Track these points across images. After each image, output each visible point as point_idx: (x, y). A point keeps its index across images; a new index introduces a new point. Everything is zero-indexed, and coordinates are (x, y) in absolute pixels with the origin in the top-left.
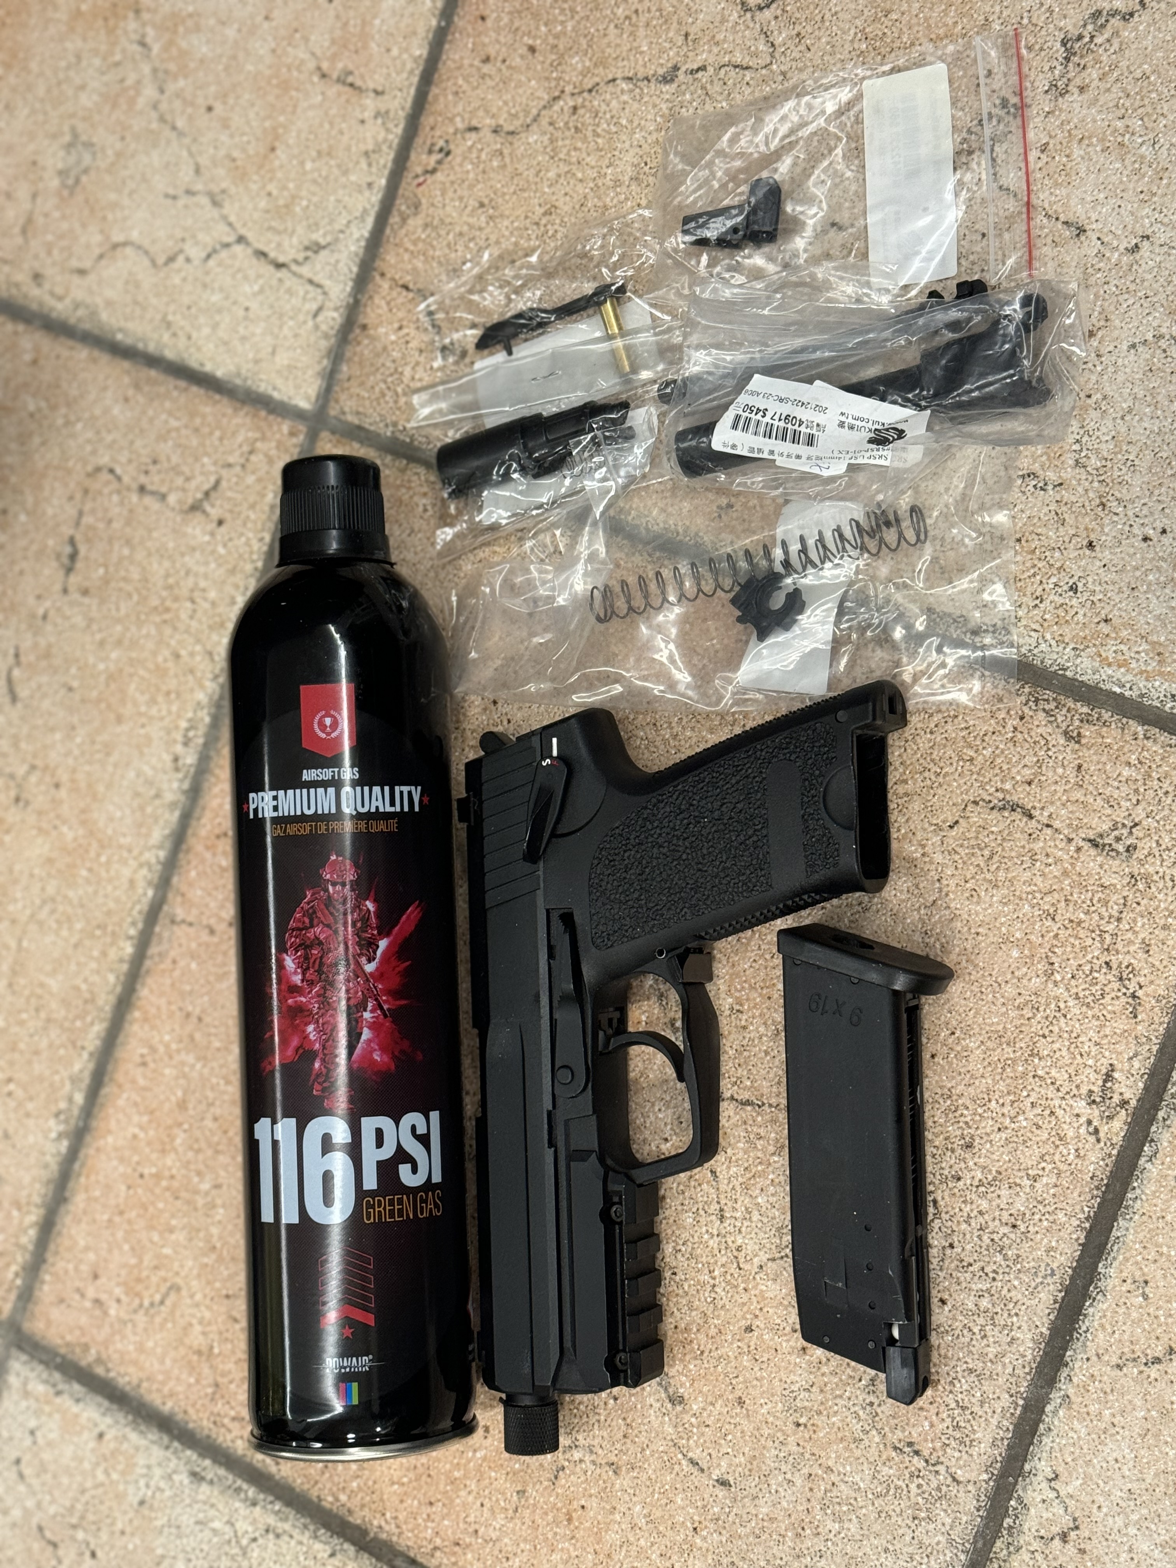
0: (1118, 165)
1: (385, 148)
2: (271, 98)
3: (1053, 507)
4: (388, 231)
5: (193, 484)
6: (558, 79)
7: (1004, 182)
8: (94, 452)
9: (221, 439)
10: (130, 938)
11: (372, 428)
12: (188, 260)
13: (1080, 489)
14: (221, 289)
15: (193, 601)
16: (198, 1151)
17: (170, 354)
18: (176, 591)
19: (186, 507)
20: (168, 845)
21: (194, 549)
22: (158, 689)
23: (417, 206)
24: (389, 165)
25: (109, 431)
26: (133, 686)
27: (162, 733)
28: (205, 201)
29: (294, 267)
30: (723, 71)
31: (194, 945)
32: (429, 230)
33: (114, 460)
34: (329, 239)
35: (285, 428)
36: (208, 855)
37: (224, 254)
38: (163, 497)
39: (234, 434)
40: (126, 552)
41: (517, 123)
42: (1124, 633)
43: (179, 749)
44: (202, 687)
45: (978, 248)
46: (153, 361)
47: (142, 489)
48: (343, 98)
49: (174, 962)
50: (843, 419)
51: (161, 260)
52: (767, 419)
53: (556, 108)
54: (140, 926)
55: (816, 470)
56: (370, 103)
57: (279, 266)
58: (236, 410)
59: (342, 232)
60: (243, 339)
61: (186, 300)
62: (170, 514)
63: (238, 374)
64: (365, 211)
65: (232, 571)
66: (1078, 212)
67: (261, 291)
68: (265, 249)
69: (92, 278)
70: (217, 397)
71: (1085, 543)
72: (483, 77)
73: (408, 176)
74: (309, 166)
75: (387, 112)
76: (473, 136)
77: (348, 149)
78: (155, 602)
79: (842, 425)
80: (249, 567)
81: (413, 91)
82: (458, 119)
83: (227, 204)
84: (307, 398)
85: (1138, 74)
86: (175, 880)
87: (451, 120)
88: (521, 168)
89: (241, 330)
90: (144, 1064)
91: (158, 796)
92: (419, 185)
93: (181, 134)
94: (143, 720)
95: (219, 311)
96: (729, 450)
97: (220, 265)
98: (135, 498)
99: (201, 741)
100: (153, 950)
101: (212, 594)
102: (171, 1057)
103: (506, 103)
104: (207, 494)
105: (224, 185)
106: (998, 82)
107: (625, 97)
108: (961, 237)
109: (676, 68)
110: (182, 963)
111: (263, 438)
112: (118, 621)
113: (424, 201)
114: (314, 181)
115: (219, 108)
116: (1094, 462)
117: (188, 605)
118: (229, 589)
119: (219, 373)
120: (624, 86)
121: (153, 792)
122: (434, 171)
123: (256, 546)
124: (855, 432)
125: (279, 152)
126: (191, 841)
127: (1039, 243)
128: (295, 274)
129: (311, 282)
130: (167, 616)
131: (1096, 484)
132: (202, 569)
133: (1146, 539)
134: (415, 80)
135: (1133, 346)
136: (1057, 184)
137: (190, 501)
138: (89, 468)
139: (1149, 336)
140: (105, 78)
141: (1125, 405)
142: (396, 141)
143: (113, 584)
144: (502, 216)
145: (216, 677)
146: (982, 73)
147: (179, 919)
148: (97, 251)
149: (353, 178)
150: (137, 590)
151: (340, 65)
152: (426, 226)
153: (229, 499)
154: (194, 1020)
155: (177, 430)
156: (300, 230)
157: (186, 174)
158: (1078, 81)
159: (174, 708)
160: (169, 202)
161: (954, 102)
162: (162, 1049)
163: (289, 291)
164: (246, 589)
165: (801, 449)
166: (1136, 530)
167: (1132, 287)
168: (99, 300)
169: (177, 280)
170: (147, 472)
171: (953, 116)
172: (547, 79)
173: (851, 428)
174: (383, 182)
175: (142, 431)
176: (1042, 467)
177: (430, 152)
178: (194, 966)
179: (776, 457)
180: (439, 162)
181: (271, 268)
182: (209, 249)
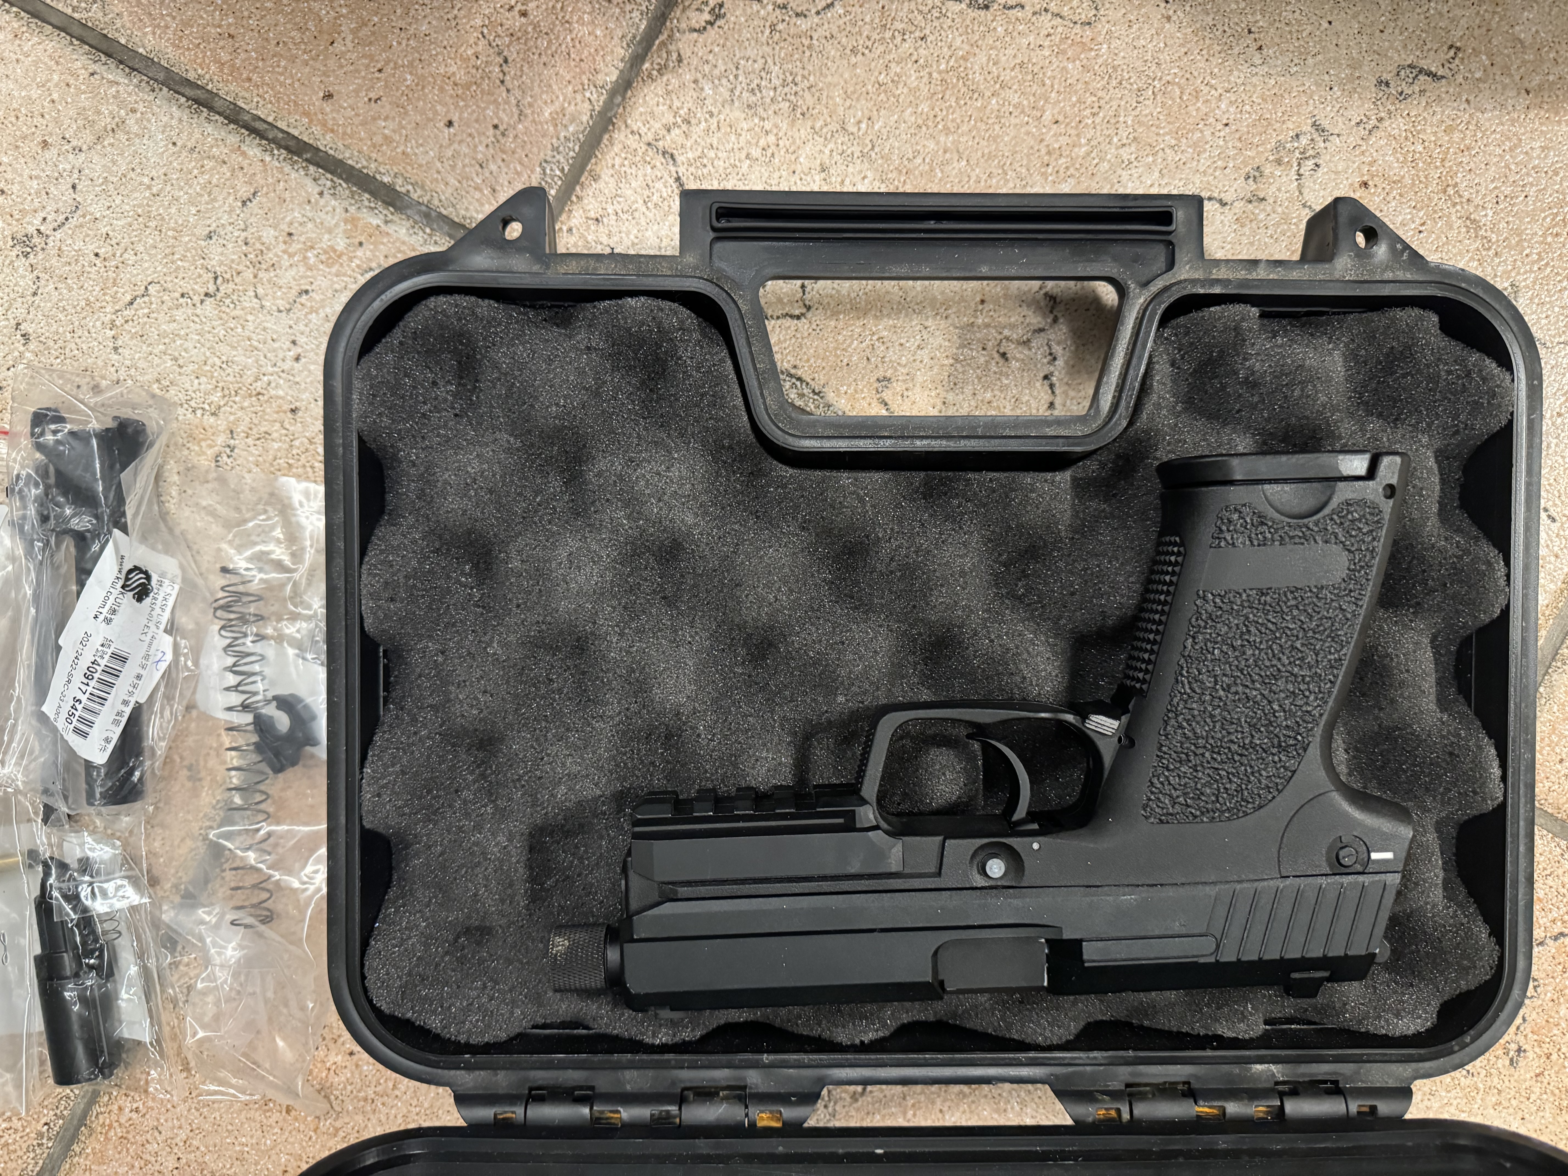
50: (101, 617)
79: (108, 621)
96: (111, 747)
173: (114, 612)
179: (133, 700)
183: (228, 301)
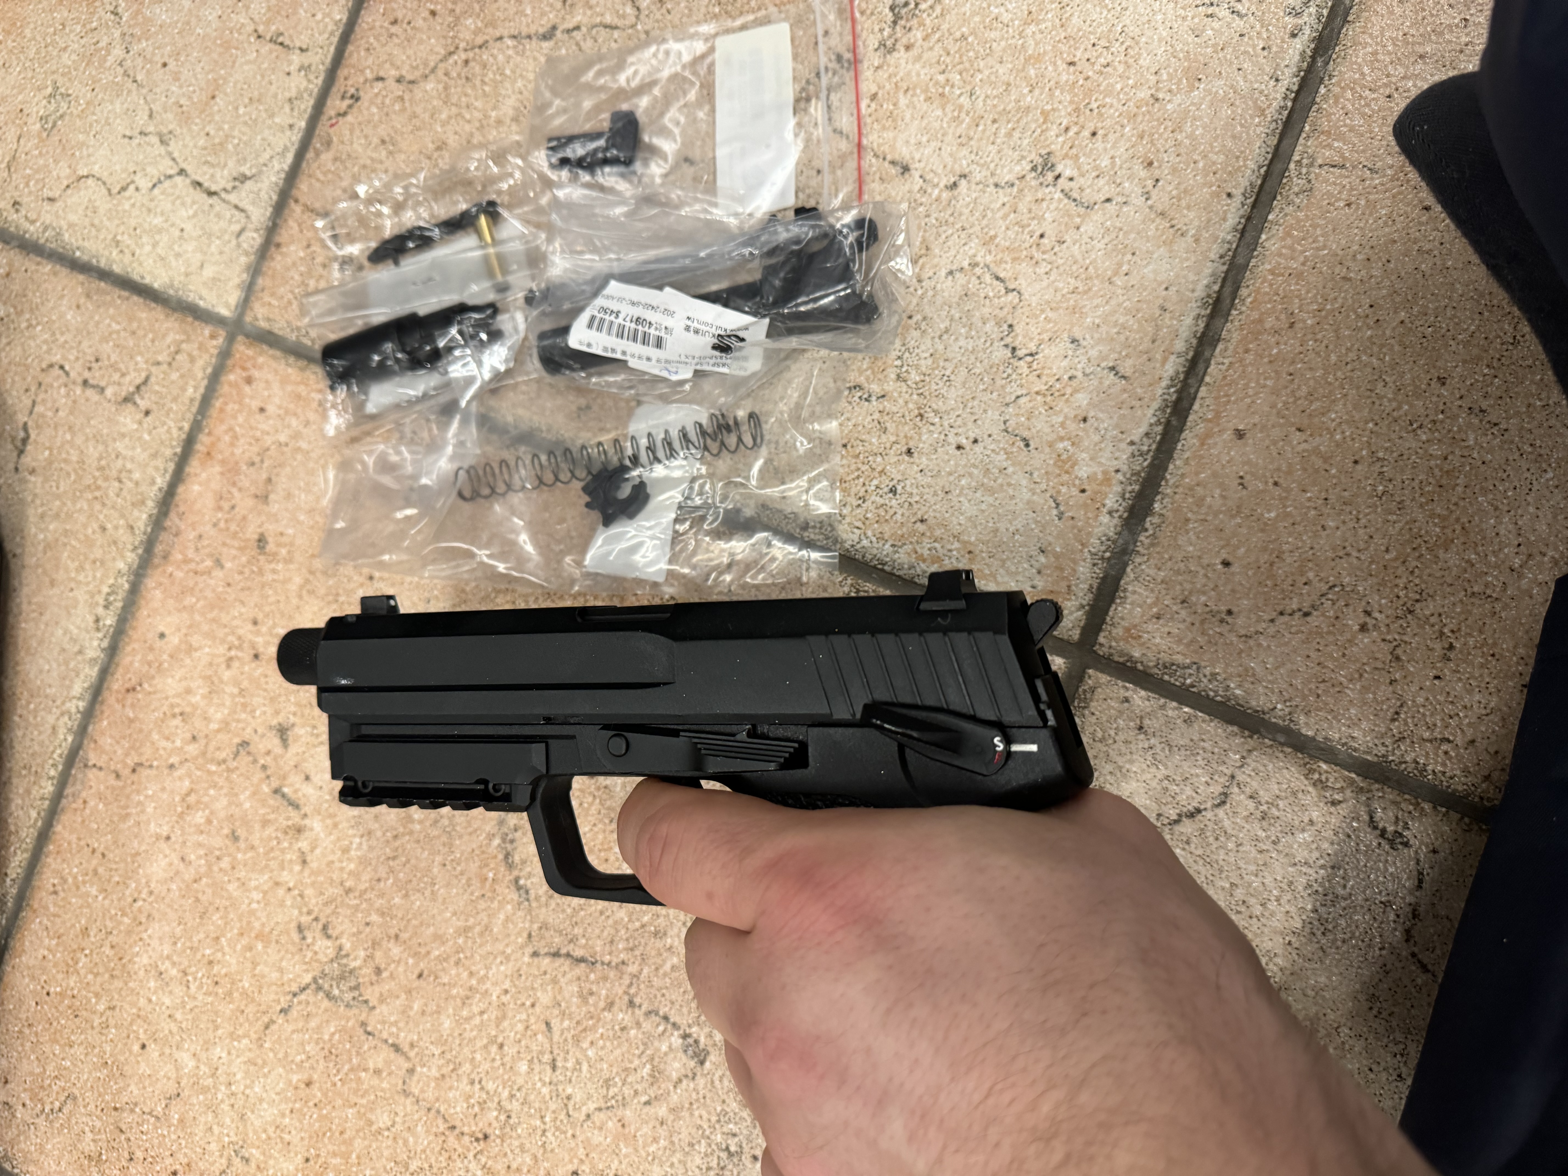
0: (939, 112)
1: (305, 95)
2: (215, 56)
3: (876, 416)
4: (304, 165)
5: (128, 379)
6: (454, 37)
7: (837, 125)
8: (49, 351)
9: (153, 341)
10: (52, 778)
11: (281, 333)
12: (137, 189)
13: (901, 401)
14: (162, 214)
15: (120, 481)
16: (96, 975)
17: (117, 269)
18: (107, 472)
19: (120, 399)
20: (88, 697)
21: (123, 435)
22: (86, 559)
23: (329, 144)
24: (309, 110)
25: (62, 334)
26: (66, 554)
27: (87, 597)
28: (155, 140)
29: (223, 195)
30: (594, 31)
31: (102, 787)
32: (338, 163)
33: (64, 358)
34: (254, 171)
35: (207, 332)
36: (118, 707)
37: (167, 184)
38: (102, 390)
39: (164, 336)
40: (68, 437)
41: (417, 74)
42: (938, 533)
43: (100, 611)
44: (123, 557)
45: (813, 183)
46: (104, 275)
47: (85, 382)
48: (274, 54)
49: (85, 802)
50: (689, 323)
51: (115, 189)
52: (620, 320)
53: (451, 61)
54: (60, 767)
55: (665, 374)
56: (296, 59)
57: (211, 194)
58: (167, 316)
59: (265, 165)
60: (178, 255)
61: (133, 222)
62: (105, 404)
63: (172, 286)
64: (286, 149)
65: (154, 456)
66: (904, 152)
67: (195, 215)
68: (201, 180)
69: (59, 204)
70: (153, 305)
71: (904, 449)
72: (391, 36)
73: (324, 118)
74: (241, 111)
75: (309, 66)
76: (380, 84)
77: (275, 96)
78: (88, 481)
79: (687, 329)
80: (168, 452)
81: (332, 49)
82: (368, 71)
83: (172, 143)
84: (227, 305)
85: (958, 35)
86: (90, 728)
87: (362, 71)
88: (419, 110)
89: (176, 247)
90: (55, 893)
91: (80, 652)
92: (332, 126)
93: (140, 86)
94: (73, 585)
95: (160, 231)
96: (584, 349)
97: (162, 193)
98: (78, 390)
99: (119, 604)
100: (69, 791)
101: (137, 476)
102: (78, 888)
103: (408, 57)
104: (138, 388)
105: (171, 127)
106: (834, 41)
107: (510, 52)
108: (799, 173)
109: (554, 28)
110: (92, 803)
111: (188, 340)
112: (58, 497)
113: (335, 139)
114: (245, 123)
115: (172, 65)
116: (914, 376)
117: (116, 484)
118: (150, 471)
119: (156, 285)
120: (510, 42)
121: (76, 649)
122: (344, 114)
123: (175, 432)
124: (699, 337)
125: (218, 100)
126: (105, 694)
127: (868, 179)
128: (224, 201)
129: (236, 207)
130: (97, 494)
131: (915, 397)
132: (130, 453)
133: (959, 447)
134: (335, 40)
135: (951, 273)
136: (884, 128)
137: (124, 394)
138: (44, 366)
139: (965, 264)
140: (83, 41)
141: (942, 326)
142: (316, 90)
143: (56, 465)
144: (400, 151)
145: (135, 548)
146: (820, 33)
147: (90, 763)
148: (65, 183)
149: (277, 120)
150: (75, 470)
151: (273, 28)
152: (335, 159)
153: (157, 392)
154: (98, 854)
155: (118, 332)
156: (231, 164)
157: (142, 118)
158: (904, 41)
159: (98, 575)
160: (126, 140)
161: (795, 57)
162: (70, 880)
163: (218, 216)
164: (166, 470)
165: (650, 351)
166: (952, 439)
167: (951, 219)
168: (63, 223)
169: (127, 207)
170: (90, 369)
171: (794, 70)
172: (445, 37)
173: (696, 332)
174: (303, 124)
175: (89, 333)
176: (867, 379)
177: (343, 98)
178: (101, 806)
179: (628, 358)
180: (350, 107)
181: (205, 196)
182: (155, 180)
183: (1009, 371)
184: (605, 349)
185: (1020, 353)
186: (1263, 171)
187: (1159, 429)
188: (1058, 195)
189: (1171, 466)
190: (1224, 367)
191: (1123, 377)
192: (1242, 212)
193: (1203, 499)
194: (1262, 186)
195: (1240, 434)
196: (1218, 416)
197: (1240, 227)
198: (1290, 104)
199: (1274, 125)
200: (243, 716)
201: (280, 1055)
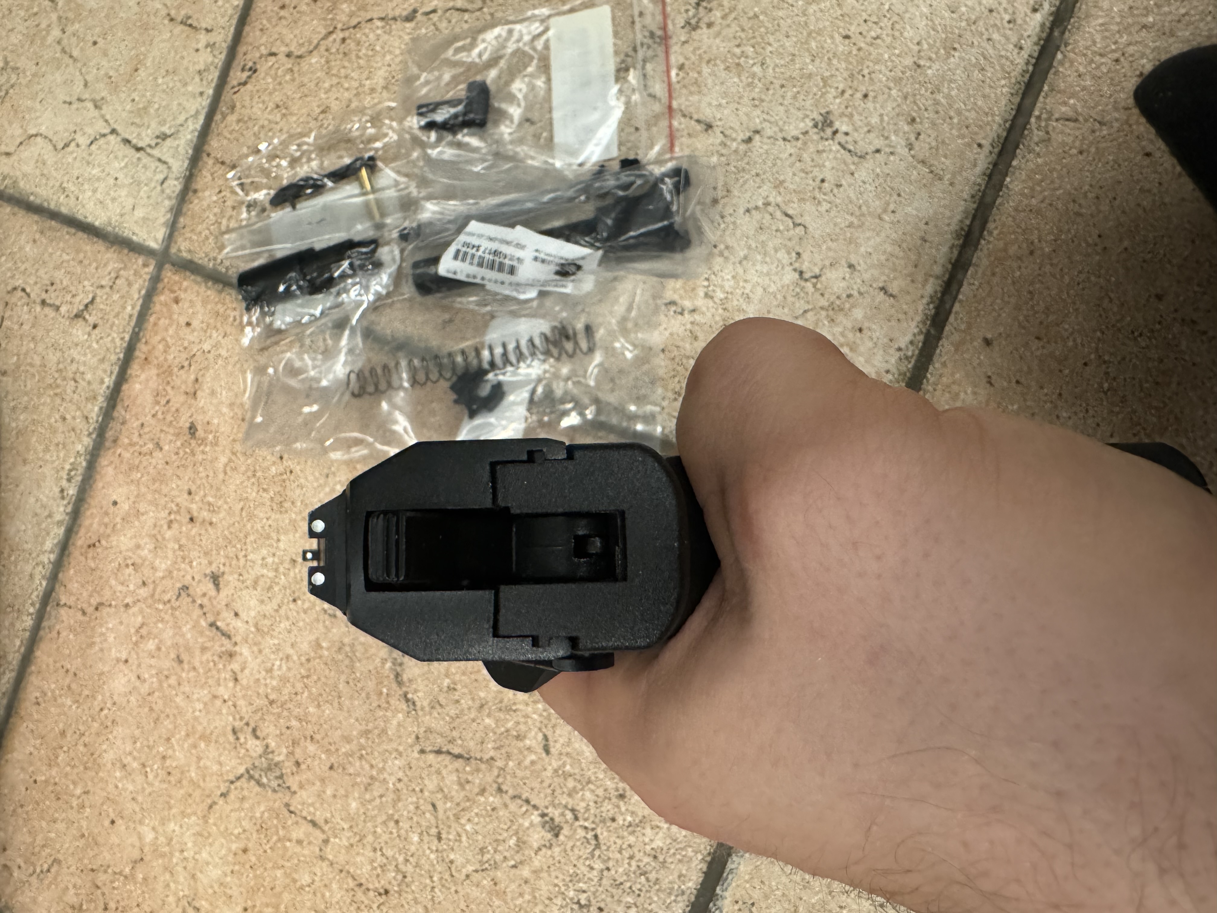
0: (736, 80)
1: (212, 68)
2: (136, 35)
3: (689, 328)
4: (213, 125)
5: (78, 299)
6: (332, 19)
7: (651, 90)
8: (13, 277)
9: (97, 269)
10: (31, 614)
11: (200, 262)
12: (78, 146)
13: (709, 316)
14: (99, 166)
15: (76, 381)
16: (73, 767)
17: (64, 210)
18: (64, 374)
19: (72, 315)
20: (57, 551)
21: (77, 345)
22: (51, 442)
23: (233, 108)
24: (215, 80)
25: (23, 263)
26: (34, 439)
27: (53, 472)
28: (90, 105)
29: (149, 150)
30: (448, 14)
31: (72, 622)
32: (241, 124)
33: (26, 283)
34: (173, 130)
35: (140, 261)
36: (82, 559)
37: (102, 141)
38: (57, 308)
39: (105, 265)
40: (32, 345)
41: (302, 51)
43: (64, 483)
44: (80, 441)
45: (632, 138)
46: (54, 215)
47: (43, 303)
48: (184, 35)
49: (59, 633)
51: (60, 145)
52: (480, 253)
53: (331, 39)
54: (37, 606)
55: (515, 294)
56: (203, 38)
57: (138, 149)
58: (107, 248)
59: (182, 125)
60: (114, 200)
61: (76, 173)
62: (60, 319)
63: (110, 224)
64: (197, 112)
65: (102, 360)
66: (707, 113)
67: (126, 166)
68: (130, 138)
69: (14, 158)
70: (95, 239)
72: (280, 18)
73: (228, 87)
74: (160, 81)
75: (214, 44)
76: (273, 59)
77: (187, 69)
78: (49, 381)
80: (113, 358)
81: (232, 29)
82: (263, 48)
83: (104, 107)
84: (156, 240)
85: (751, 14)
86: (60, 575)
87: (258, 48)
88: (306, 80)
89: (112, 193)
90: (38, 704)
91: (50, 516)
92: (235, 93)
93: (75, 60)
94: (41, 463)
95: (98, 179)
97: (98, 149)
98: (38, 308)
99: (79, 478)
100: (45, 624)
101: (89, 377)
102: (55, 700)
103: (295, 36)
104: (86, 306)
105: (103, 94)
106: (648, 20)
107: (379, 32)
108: (621, 130)
109: (415, 11)
110: (64, 634)
111: (125, 268)
112: (26, 394)
113: (238, 104)
114: (164, 91)
115: (101, 42)
116: (720, 295)
117: (72, 383)
118: (100, 373)
119: (97, 223)
120: (379, 24)
121: (46, 514)
122: (245, 84)
123: (118, 342)
124: (545, 265)
125: (140, 72)
126: (71, 548)
127: (678, 134)
128: (149, 155)
129: (160, 160)
130: (58, 391)
132: (83, 359)
134: (234, 22)
135: (748, 211)
136: (691, 93)
137: (75, 311)
138: (9, 288)
139: (760, 203)
140: (27, 24)
141: (742, 254)
142: (220, 64)
143: (22, 368)
144: (291, 114)
145: (90, 434)
146: (636, 13)
147: (62, 603)
148: (19, 140)
149: (190, 88)
150: (38, 372)
151: (183, 12)
152: (239, 121)
153: (102, 310)
154: (71, 674)
155: (68, 261)
156: (153, 125)
157: (78, 88)
158: (706, 20)
159: (62, 455)
160: (67, 106)
161: (616, 34)
162: (50, 694)
163: (145, 167)
164: (111, 373)
165: (505, 277)
167: (747, 167)
168: (18, 173)
169: (70, 160)
170: (47, 291)
171: (615, 45)
172: (325, 19)
173: (543, 261)
174: (211, 92)
175: (44, 263)
176: (681, 297)
177: (243, 70)
178: (71, 636)
180: (249, 77)
181: (133, 151)
182: (92, 138)
183: (798, 290)
184: (468, 276)
185: (807, 276)
186: (1007, 125)
187: (921, 338)
188: (835, 147)
189: (931, 367)
190: (974, 287)
191: (891, 295)
192: (990, 159)
193: (957, 395)
194: (1006, 138)
195: (988, 342)
196: (969, 326)
197: (988, 172)
198: (1031, 68)
199: (1018, 86)
200: (183, 566)
201: (222, 828)
